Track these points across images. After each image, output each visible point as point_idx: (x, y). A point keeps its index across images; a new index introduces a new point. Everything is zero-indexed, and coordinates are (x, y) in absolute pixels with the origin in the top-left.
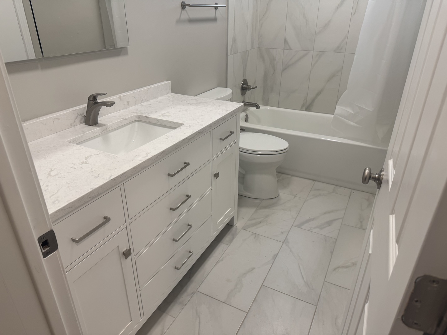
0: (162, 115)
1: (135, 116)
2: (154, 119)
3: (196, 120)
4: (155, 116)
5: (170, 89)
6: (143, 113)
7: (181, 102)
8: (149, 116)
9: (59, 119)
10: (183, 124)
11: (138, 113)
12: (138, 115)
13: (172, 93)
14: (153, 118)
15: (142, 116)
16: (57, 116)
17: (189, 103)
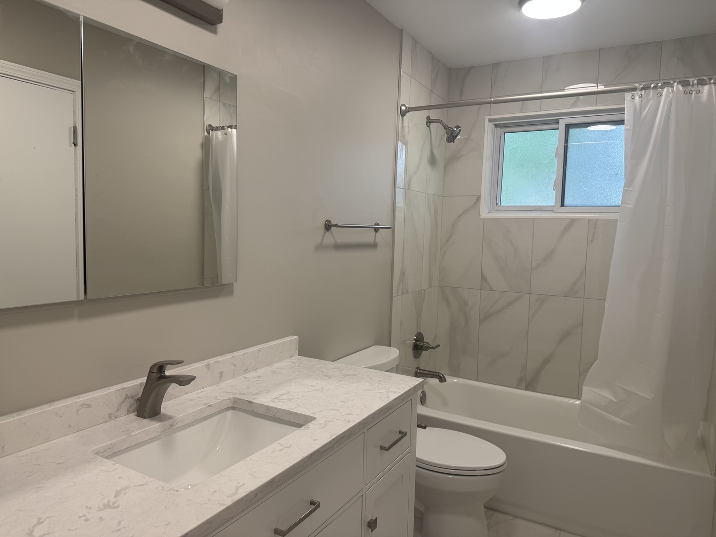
0: (276, 398)
1: (230, 400)
2: (262, 405)
3: (338, 410)
4: (265, 400)
5: (296, 349)
6: (243, 394)
7: (314, 372)
8: (254, 401)
9: (89, 406)
10: (314, 419)
11: (235, 394)
12: (234, 398)
13: (299, 355)
14: (260, 404)
15: (241, 399)
16: (87, 399)
17: (327, 376)
